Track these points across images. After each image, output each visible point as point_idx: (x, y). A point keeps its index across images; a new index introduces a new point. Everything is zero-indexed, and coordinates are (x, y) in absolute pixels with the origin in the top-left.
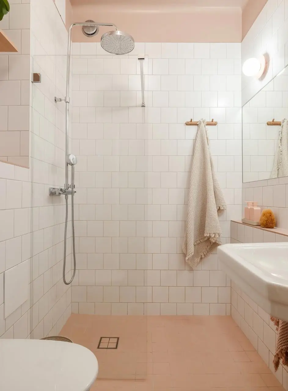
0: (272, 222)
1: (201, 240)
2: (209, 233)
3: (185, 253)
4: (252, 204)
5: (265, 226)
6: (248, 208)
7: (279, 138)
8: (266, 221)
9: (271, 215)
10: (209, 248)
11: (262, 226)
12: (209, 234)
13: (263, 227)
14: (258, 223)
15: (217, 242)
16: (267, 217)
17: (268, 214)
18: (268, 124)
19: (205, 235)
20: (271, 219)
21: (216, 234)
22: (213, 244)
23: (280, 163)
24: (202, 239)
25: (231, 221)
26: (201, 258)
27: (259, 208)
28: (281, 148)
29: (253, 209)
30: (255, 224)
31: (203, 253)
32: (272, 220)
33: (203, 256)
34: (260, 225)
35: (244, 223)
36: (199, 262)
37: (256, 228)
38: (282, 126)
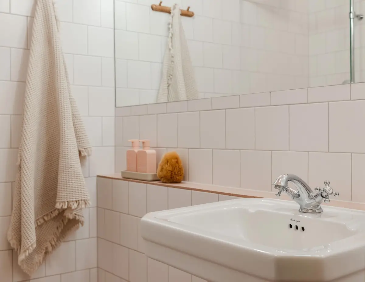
0: (179, 173)
1: (46, 218)
2: (68, 202)
3: (15, 247)
4: (141, 145)
5: (168, 180)
6: (134, 151)
7: (169, 34)
8: (172, 172)
9: (177, 162)
10: (60, 230)
11: (164, 181)
12: (66, 203)
13: (165, 183)
14: (155, 175)
15: (77, 218)
16: (172, 165)
17: (173, 160)
18: (153, 8)
19: (58, 206)
20: (178, 168)
21: (80, 202)
22: (67, 224)
23: (171, 77)
24: (47, 215)
25: (98, 176)
26: (46, 253)
27: (153, 151)
28: (172, 52)
29: (145, 152)
30: (150, 178)
31: (50, 241)
32: (180, 169)
33: (50, 249)
34: (159, 178)
35: (125, 178)
36: (41, 261)
37: (153, 184)
38: (172, 14)
